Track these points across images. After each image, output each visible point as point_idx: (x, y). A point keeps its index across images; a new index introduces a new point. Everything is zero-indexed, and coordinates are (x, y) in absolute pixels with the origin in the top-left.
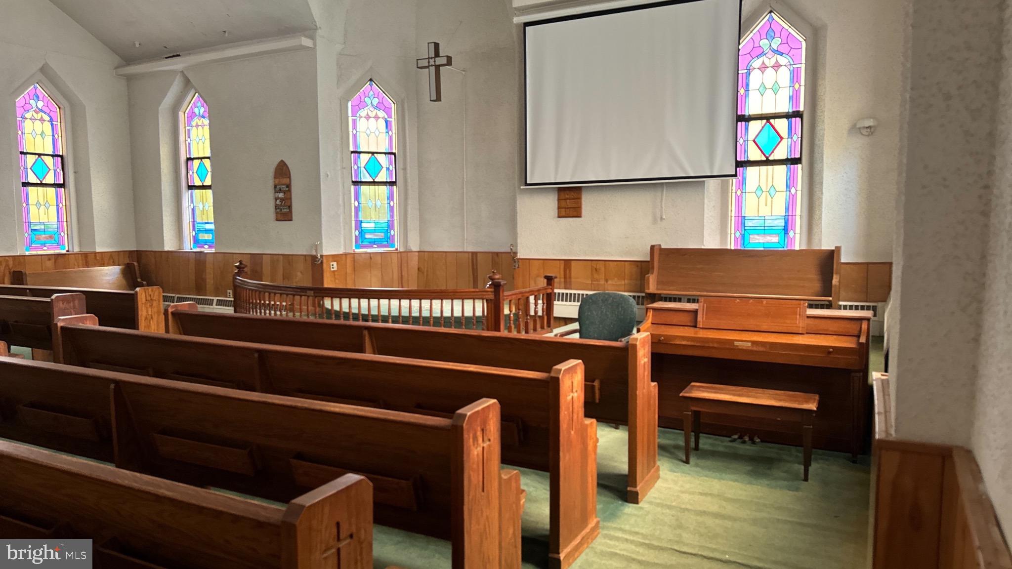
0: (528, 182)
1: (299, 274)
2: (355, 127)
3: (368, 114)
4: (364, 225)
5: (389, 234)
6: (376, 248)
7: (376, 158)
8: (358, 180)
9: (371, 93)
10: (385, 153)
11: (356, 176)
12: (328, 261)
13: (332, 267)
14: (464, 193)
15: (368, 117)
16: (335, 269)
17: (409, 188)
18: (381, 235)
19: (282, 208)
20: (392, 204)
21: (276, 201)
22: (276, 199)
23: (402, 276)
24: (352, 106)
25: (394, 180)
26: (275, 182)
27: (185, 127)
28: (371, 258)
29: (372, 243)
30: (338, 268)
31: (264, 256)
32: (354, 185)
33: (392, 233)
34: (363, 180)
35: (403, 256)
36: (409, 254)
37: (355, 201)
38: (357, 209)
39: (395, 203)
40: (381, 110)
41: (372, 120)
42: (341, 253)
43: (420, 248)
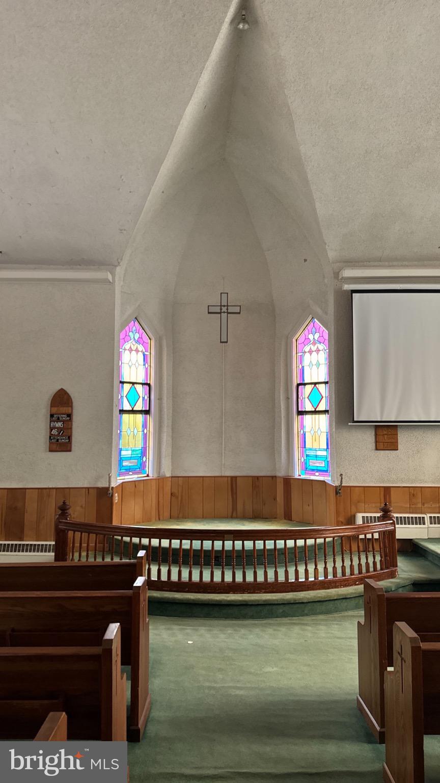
0: (355, 420)
3: (130, 347)
4: (122, 453)
7: (135, 388)
8: (121, 409)
9: (135, 329)
10: (142, 384)
12: (114, 494)
13: (116, 497)
14: (222, 422)
15: (131, 350)
16: (117, 500)
18: (136, 462)
19: (59, 438)
20: (145, 431)
21: (51, 431)
22: (52, 428)
23: (159, 502)
25: (148, 409)
26: (50, 411)
29: (128, 471)
34: (125, 409)
36: (164, 479)
40: (140, 345)
41: (134, 353)
42: (119, 483)
43: (171, 474)
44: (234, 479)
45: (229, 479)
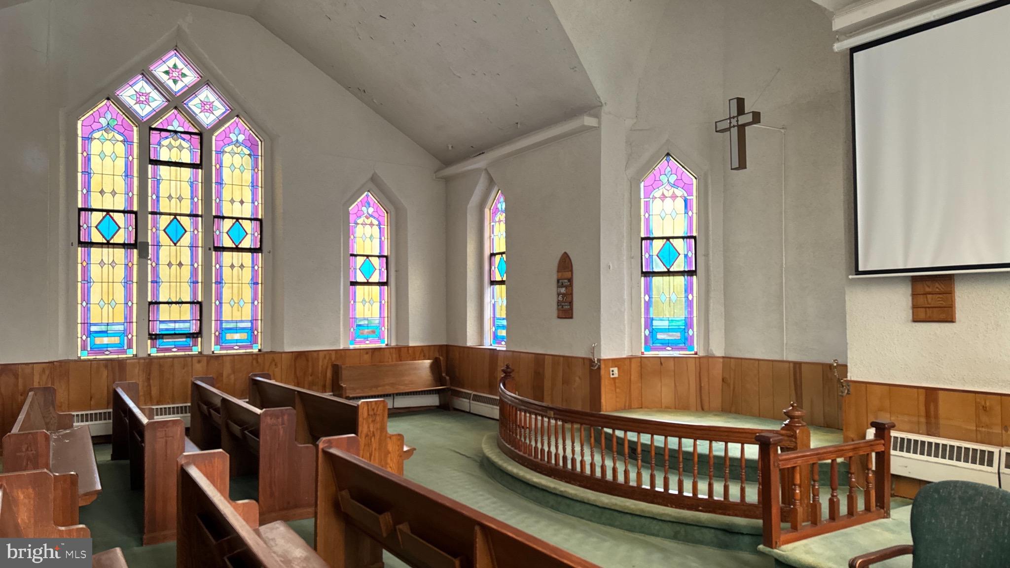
0: (861, 269)
1: (577, 379)
2: (647, 210)
3: (663, 194)
4: (655, 323)
5: (686, 334)
6: (669, 350)
7: (672, 244)
8: (649, 270)
9: (669, 169)
10: (683, 238)
11: (647, 267)
12: (608, 368)
13: (611, 373)
14: (782, 282)
15: (663, 197)
16: (616, 375)
17: (712, 278)
18: (677, 336)
19: (563, 304)
20: (690, 297)
21: (558, 297)
22: (559, 294)
23: (701, 387)
24: (644, 186)
25: (694, 269)
26: (558, 276)
27: (490, 223)
28: (661, 364)
29: (665, 345)
30: (619, 375)
31: (546, 357)
32: (645, 276)
33: (691, 332)
34: (655, 270)
35: (703, 363)
36: (710, 359)
37: (645, 296)
38: (648, 305)
39: (694, 297)
40: (679, 188)
41: (668, 201)
42: (624, 356)
43: (725, 353)
44: (797, 365)
45: (792, 365)
